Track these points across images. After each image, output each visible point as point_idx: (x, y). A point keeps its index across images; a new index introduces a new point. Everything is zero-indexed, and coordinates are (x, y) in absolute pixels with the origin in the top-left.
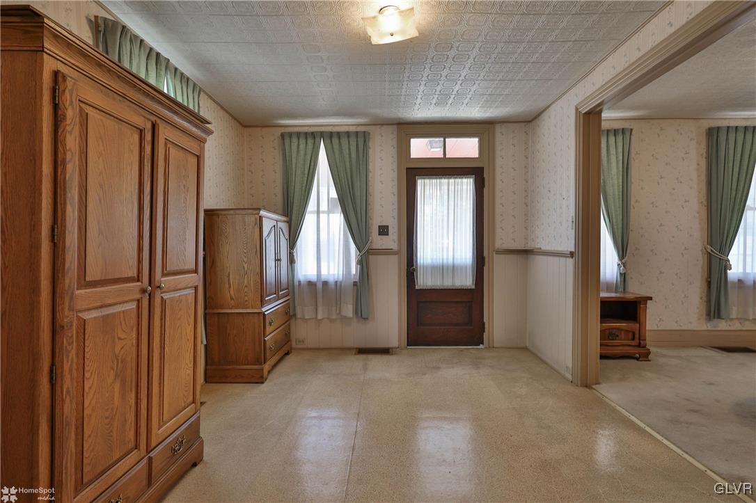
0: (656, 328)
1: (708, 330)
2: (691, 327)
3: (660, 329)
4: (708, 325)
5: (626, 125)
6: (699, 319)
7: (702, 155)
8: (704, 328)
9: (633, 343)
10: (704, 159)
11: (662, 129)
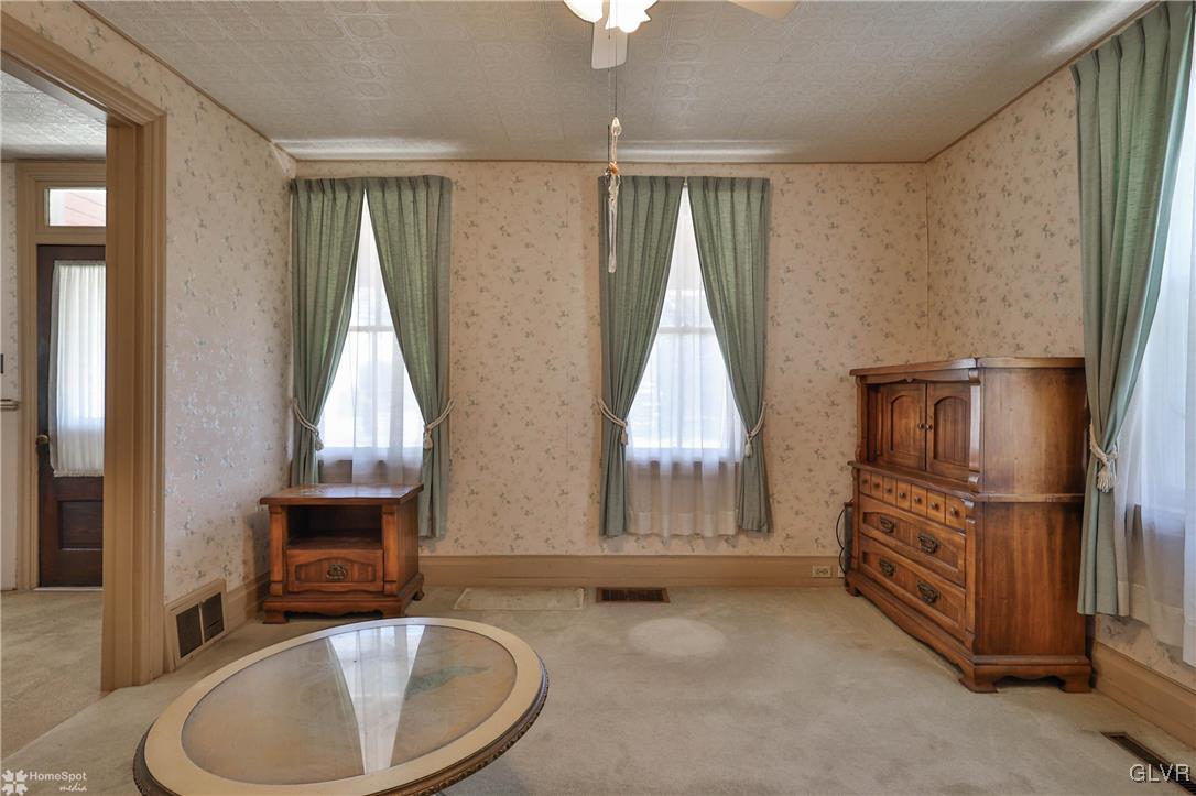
0: (507, 552)
1: (605, 557)
2: (573, 551)
3: (516, 553)
4: (605, 546)
5: (435, 170)
6: (587, 535)
7: (592, 229)
8: (598, 552)
9: (372, 588)
10: (597, 238)
11: (518, 181)
